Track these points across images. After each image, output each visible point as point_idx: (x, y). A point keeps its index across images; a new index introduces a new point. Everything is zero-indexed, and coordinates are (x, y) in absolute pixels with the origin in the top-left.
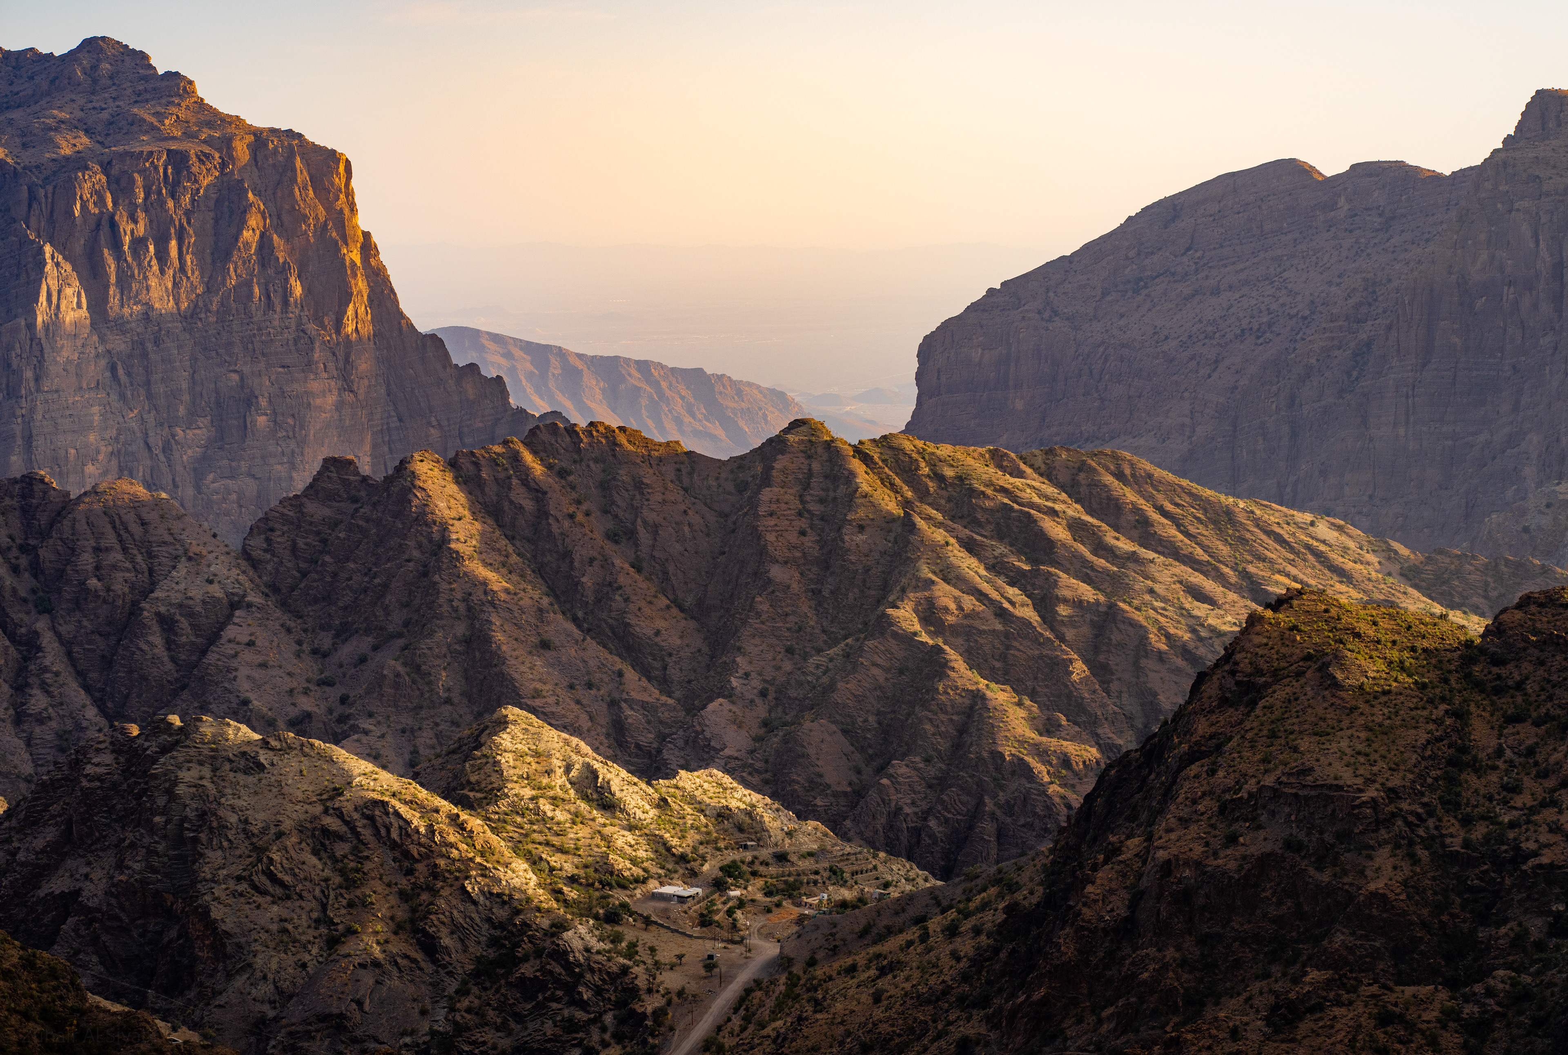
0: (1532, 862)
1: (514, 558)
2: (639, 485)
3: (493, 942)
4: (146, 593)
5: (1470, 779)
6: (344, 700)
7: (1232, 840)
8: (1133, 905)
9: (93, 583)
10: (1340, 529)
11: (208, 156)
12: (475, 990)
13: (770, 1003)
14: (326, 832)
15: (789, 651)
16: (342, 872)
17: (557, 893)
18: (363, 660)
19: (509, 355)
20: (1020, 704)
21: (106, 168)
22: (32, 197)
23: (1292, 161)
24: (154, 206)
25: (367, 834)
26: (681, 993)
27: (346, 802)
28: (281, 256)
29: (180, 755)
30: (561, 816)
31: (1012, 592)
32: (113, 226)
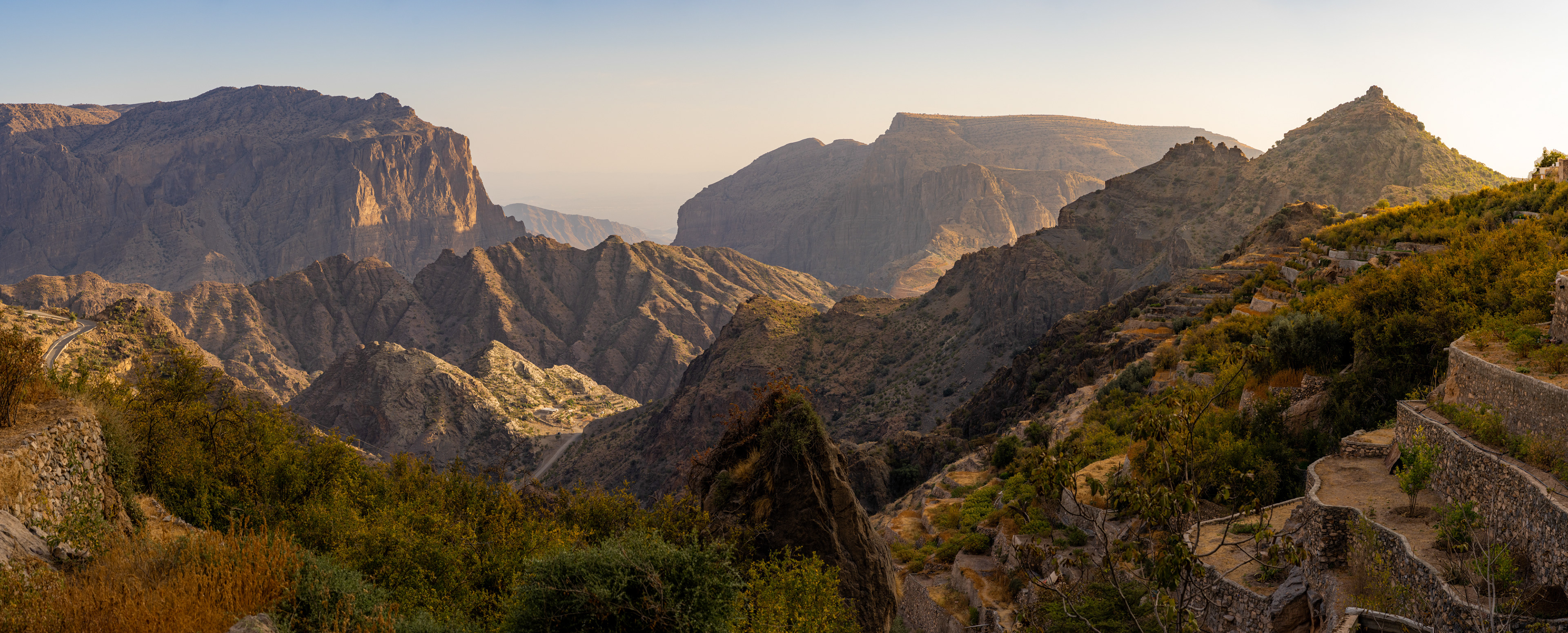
0: (828, 393)
1: (508, 287)
2: (554, 260)
3: (483, 426)
4: (379, 299)
5: (810, 363)
6: (446, 340)
7: (725, 386)
8: (691, 412)
9: (361, 295)
10: (808, 277)
11: (418, 138)
12: (476, 444)
13: (576, 450)
14: (426, 385)
15: (605, 322)
16: (431, 400)
17: (506, 409)
18: (454, 325)
19: (537, 214)
20: (685, 343)
21: (382, 142)
22: (355, 153)
23: (813, 139)
24: (398, 157)
25: (440, 385)
26: (546, 446)
27: (433, 374)
28: (443, 175)
29: (377, 356)
30: (510, 381)
31: (685, 300)
32: (384, 164)
